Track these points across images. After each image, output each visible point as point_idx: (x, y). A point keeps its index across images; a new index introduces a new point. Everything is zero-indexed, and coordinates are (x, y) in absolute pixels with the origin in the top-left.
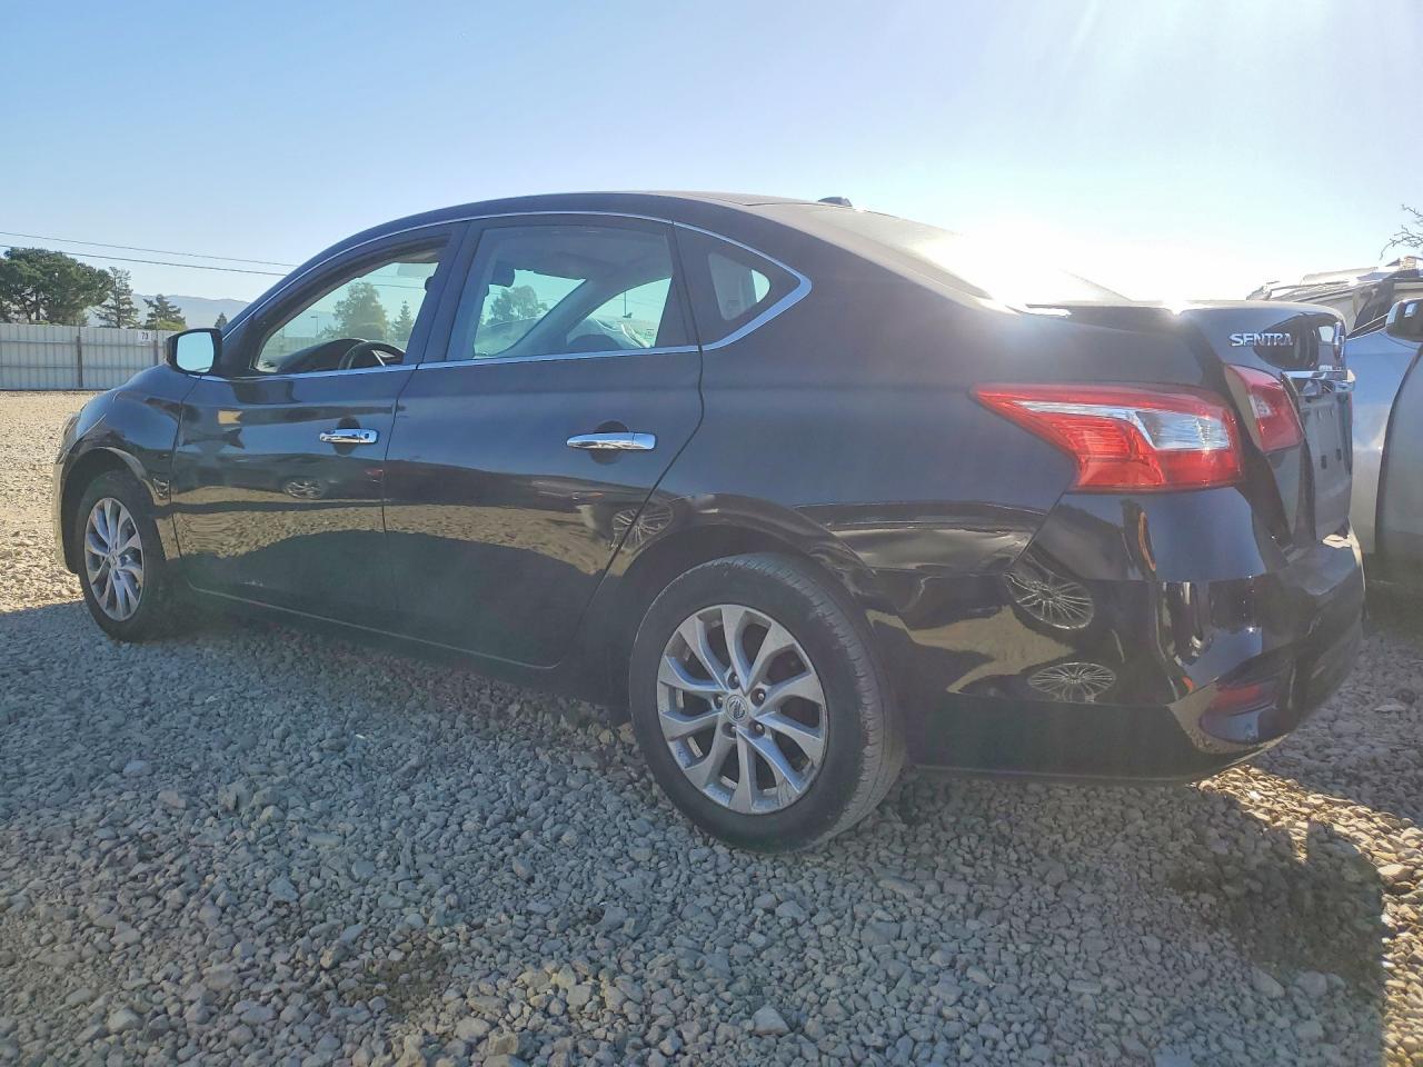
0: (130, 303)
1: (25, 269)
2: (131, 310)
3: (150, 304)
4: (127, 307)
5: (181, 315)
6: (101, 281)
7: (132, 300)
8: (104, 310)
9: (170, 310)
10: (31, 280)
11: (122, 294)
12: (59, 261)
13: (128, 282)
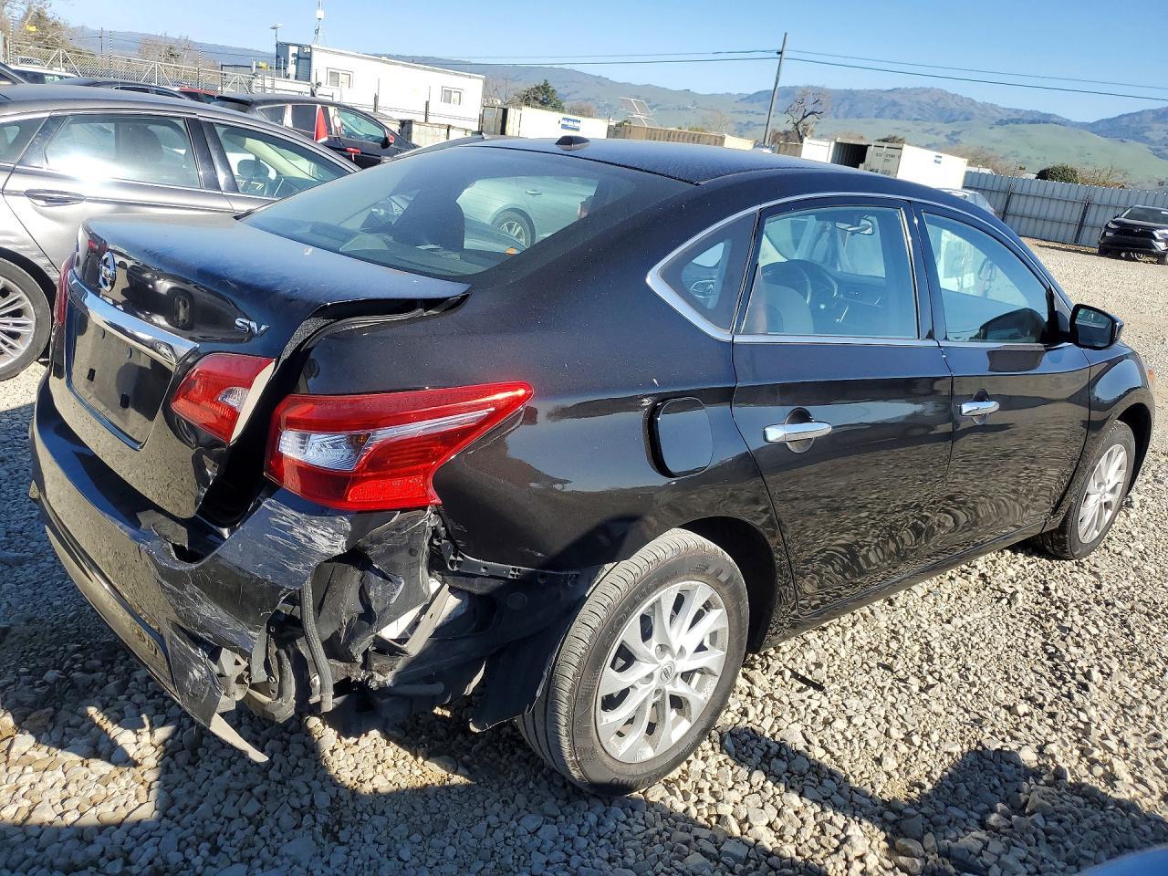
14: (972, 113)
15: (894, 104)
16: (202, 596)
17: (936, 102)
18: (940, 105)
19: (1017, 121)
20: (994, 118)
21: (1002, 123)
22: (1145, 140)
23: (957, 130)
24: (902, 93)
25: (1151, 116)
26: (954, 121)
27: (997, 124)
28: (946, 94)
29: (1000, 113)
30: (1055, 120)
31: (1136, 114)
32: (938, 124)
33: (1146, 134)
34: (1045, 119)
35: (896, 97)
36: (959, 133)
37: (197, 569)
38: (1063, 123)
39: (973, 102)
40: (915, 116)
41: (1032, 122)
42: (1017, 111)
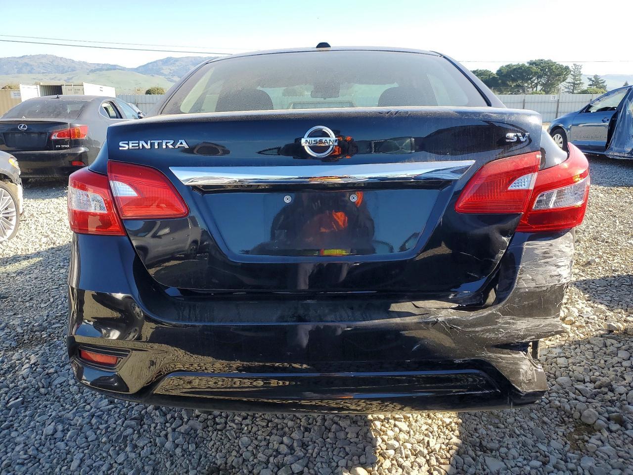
0: (580, 80)
1: (534, 68)
2: (580, 83)
3: (590, 79)
4: (578, 82)
5: (605, 84)
6: (566, 71)
7: (581, 78)
8: (568, 84)
9: (599, 82)
10: (536, 73)
11: (577, 75)
12: (548, 64)
13: (581, 70)
14: (75, 67)
15: (27, 65)
16: (513, 319)
17: (52, 62)
18: (55, 63)
19: (101, 70)
20: (87, 69)
21: (92, 71)
22: (162, 74)
23: (71, 77)
24: (30, 58)
25: (161, 63)
26: (66, 72)
27: (90, 72)
28: (57, 57)
29: (89, 66)
30: (119, 68)
31: (154, 62)
32: (57, 74)
33: (162, 71)
34: (114, 68)
35: (26, 61)
36: (71, 78)
37: (503, 306)
38: (123, 69)
39: (73, 61)
40: (42, 71)
41: (108, 70)
42: (98, 64)
